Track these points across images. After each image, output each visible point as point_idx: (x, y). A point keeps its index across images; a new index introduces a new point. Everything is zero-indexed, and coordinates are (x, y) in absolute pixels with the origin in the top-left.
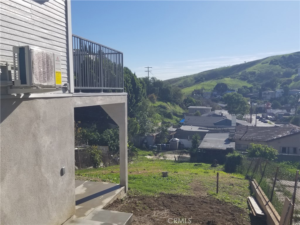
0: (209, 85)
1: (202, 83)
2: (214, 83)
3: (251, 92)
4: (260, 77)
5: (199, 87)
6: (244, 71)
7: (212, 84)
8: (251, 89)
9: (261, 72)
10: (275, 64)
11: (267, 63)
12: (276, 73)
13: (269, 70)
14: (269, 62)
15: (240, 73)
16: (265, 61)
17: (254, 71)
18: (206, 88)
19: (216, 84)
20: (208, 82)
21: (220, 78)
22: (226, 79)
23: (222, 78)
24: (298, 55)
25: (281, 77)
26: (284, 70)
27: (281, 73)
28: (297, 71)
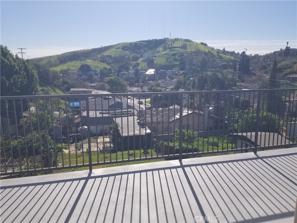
0: (74, 66)
1: (68, 64)
2: (77, 64)
3: (111, 73)
4: (116, 60)
5: (64, 67)
6: (102, 54)
7: (76, 64)
8: (110, 69)
9: (116, 56)
10: (125, 50)
11: (119, 48)
12: (127, 57)
13: (121, 54)
14: (121, 48)
15: (99, 56)
16: (118, 46)
17: (110, 54)
18: (71, 68)
19: (80, 65)
20: (73, 63)
21: (83, 59)
22: (88, 60)
23: (84, 60)
24: (141, 44)
25: (131, 61)
26: (132, 55)
27: (131, 57)
28: (141, 56)
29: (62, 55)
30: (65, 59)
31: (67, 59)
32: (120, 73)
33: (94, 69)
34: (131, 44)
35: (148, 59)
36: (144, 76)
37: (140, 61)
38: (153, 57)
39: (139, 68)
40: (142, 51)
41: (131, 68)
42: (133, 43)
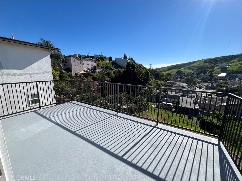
0: (174, 71)
1: (171, 70)
3: (193, 75)
4: (198, 68)
5: (169, 72)
6: (190, 65)
7: (175, 71)
8: (193, 73)
9: (198, 66)
10: (206, 63)
11: (202, 62)
12: (206, 66)
13: (202, 65)
14: (203, 62)
15: (188, 66)
16: (201, 61)
17: (195, 65)
18: (172, 72)
19: (177, 71)
20: (174, 70)
21: (179, 68)
22: (182, 69)
23: (180, 68)
24: (218, 59)
25: (209, 69)
26: (210, 65)
27: (209, 67)
28: (217, 66)
29: (170, 66)
30: (171, 68)
31: (172, 68)
32: (199, 75)
33: (184, 73)
34: (211, 59)
35: (223, 67)
36: (216, 77)
37: (215, 68)
38: (227, 66)
39: (214, 72)
40: (219, 62)
41: (208, 72)
42: (212, 58)
